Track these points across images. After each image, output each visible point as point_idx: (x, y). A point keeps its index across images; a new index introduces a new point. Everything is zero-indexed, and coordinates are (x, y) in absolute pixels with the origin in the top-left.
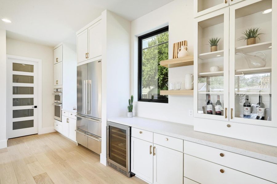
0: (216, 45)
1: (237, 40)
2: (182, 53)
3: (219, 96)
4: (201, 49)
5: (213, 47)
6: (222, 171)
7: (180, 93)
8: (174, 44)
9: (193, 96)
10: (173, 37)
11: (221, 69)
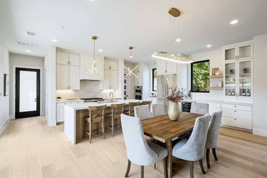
0: (232, 72)
1: (240, 71)
2: (217, 73)
3: (233, 90)
4: (226, 73)
5: (231, 73)
6: (235, 111)
7: (216, 88)
8: (213, 69)
9: (223, 90)
10: (212, 65)
11: (234, 80)
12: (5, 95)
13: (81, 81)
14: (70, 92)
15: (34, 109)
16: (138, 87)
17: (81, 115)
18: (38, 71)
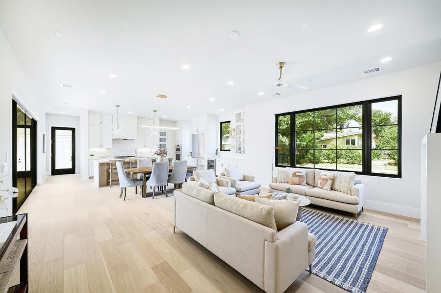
6: (237, 166)
9: (235, 148)
12: (44, 152)
13: (113, 139)
14: (103, 150)
15: (70, 167)
16: (178, 146)
17: (105, 168)
18: (73, 130)
